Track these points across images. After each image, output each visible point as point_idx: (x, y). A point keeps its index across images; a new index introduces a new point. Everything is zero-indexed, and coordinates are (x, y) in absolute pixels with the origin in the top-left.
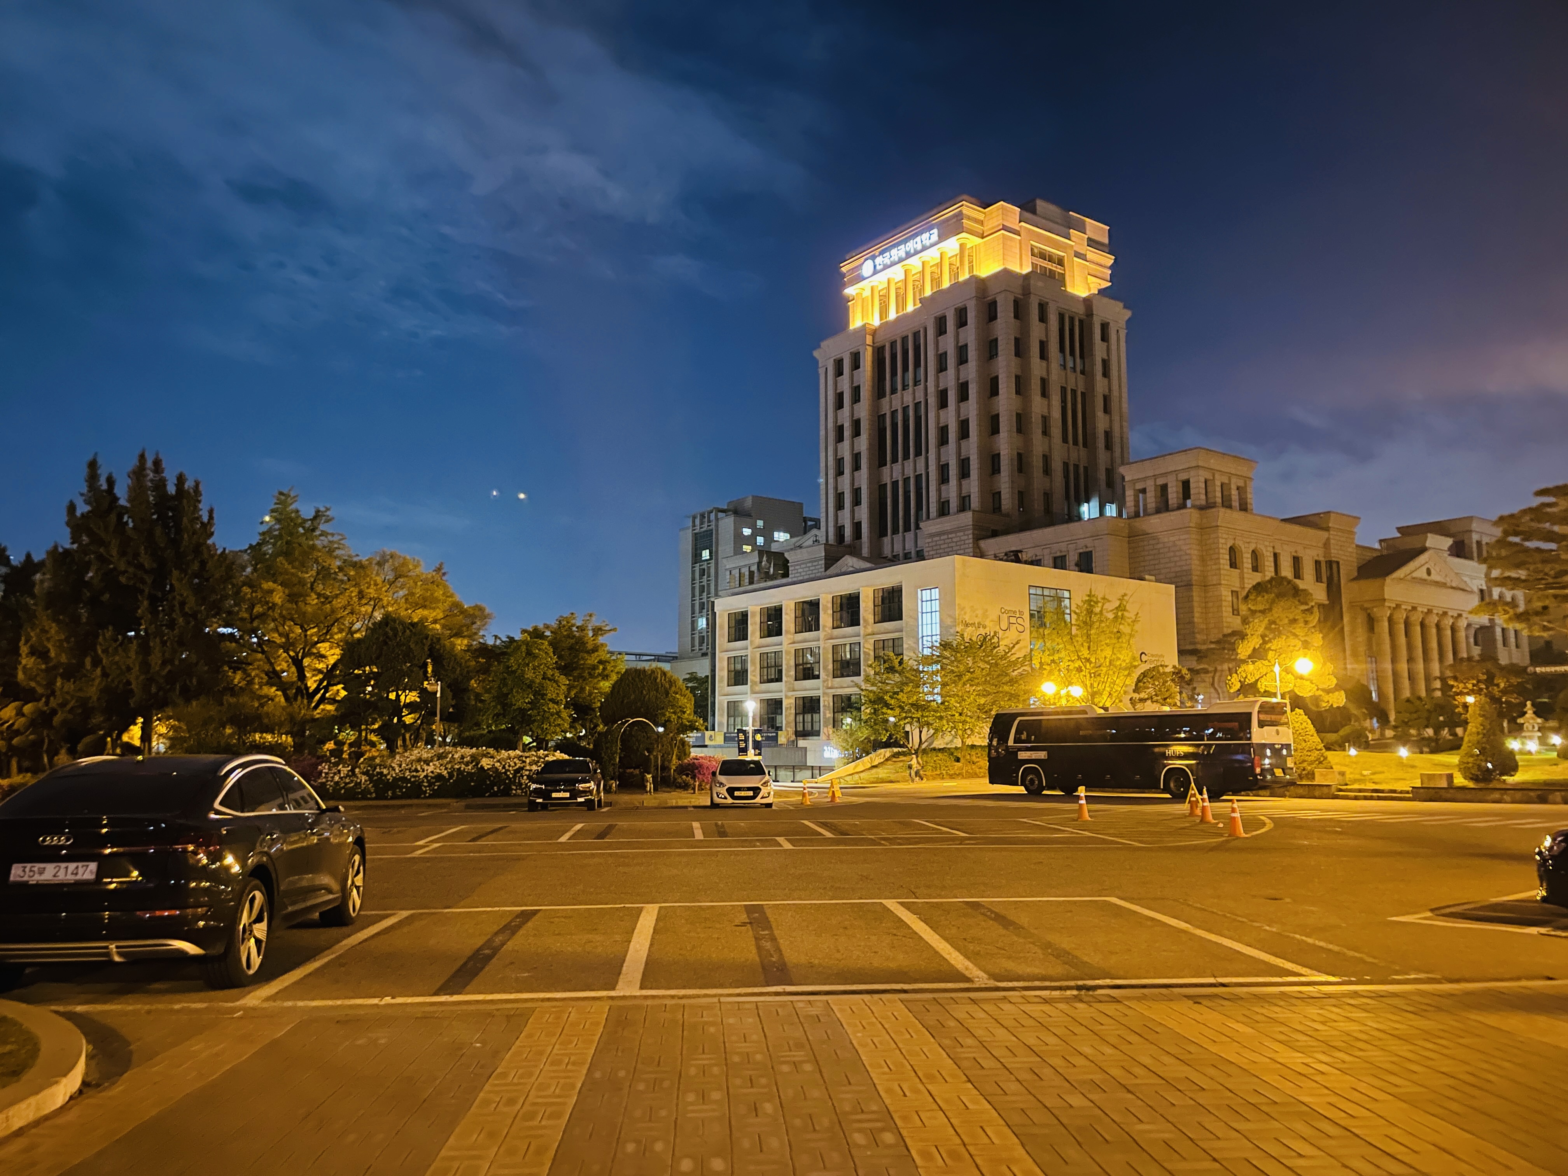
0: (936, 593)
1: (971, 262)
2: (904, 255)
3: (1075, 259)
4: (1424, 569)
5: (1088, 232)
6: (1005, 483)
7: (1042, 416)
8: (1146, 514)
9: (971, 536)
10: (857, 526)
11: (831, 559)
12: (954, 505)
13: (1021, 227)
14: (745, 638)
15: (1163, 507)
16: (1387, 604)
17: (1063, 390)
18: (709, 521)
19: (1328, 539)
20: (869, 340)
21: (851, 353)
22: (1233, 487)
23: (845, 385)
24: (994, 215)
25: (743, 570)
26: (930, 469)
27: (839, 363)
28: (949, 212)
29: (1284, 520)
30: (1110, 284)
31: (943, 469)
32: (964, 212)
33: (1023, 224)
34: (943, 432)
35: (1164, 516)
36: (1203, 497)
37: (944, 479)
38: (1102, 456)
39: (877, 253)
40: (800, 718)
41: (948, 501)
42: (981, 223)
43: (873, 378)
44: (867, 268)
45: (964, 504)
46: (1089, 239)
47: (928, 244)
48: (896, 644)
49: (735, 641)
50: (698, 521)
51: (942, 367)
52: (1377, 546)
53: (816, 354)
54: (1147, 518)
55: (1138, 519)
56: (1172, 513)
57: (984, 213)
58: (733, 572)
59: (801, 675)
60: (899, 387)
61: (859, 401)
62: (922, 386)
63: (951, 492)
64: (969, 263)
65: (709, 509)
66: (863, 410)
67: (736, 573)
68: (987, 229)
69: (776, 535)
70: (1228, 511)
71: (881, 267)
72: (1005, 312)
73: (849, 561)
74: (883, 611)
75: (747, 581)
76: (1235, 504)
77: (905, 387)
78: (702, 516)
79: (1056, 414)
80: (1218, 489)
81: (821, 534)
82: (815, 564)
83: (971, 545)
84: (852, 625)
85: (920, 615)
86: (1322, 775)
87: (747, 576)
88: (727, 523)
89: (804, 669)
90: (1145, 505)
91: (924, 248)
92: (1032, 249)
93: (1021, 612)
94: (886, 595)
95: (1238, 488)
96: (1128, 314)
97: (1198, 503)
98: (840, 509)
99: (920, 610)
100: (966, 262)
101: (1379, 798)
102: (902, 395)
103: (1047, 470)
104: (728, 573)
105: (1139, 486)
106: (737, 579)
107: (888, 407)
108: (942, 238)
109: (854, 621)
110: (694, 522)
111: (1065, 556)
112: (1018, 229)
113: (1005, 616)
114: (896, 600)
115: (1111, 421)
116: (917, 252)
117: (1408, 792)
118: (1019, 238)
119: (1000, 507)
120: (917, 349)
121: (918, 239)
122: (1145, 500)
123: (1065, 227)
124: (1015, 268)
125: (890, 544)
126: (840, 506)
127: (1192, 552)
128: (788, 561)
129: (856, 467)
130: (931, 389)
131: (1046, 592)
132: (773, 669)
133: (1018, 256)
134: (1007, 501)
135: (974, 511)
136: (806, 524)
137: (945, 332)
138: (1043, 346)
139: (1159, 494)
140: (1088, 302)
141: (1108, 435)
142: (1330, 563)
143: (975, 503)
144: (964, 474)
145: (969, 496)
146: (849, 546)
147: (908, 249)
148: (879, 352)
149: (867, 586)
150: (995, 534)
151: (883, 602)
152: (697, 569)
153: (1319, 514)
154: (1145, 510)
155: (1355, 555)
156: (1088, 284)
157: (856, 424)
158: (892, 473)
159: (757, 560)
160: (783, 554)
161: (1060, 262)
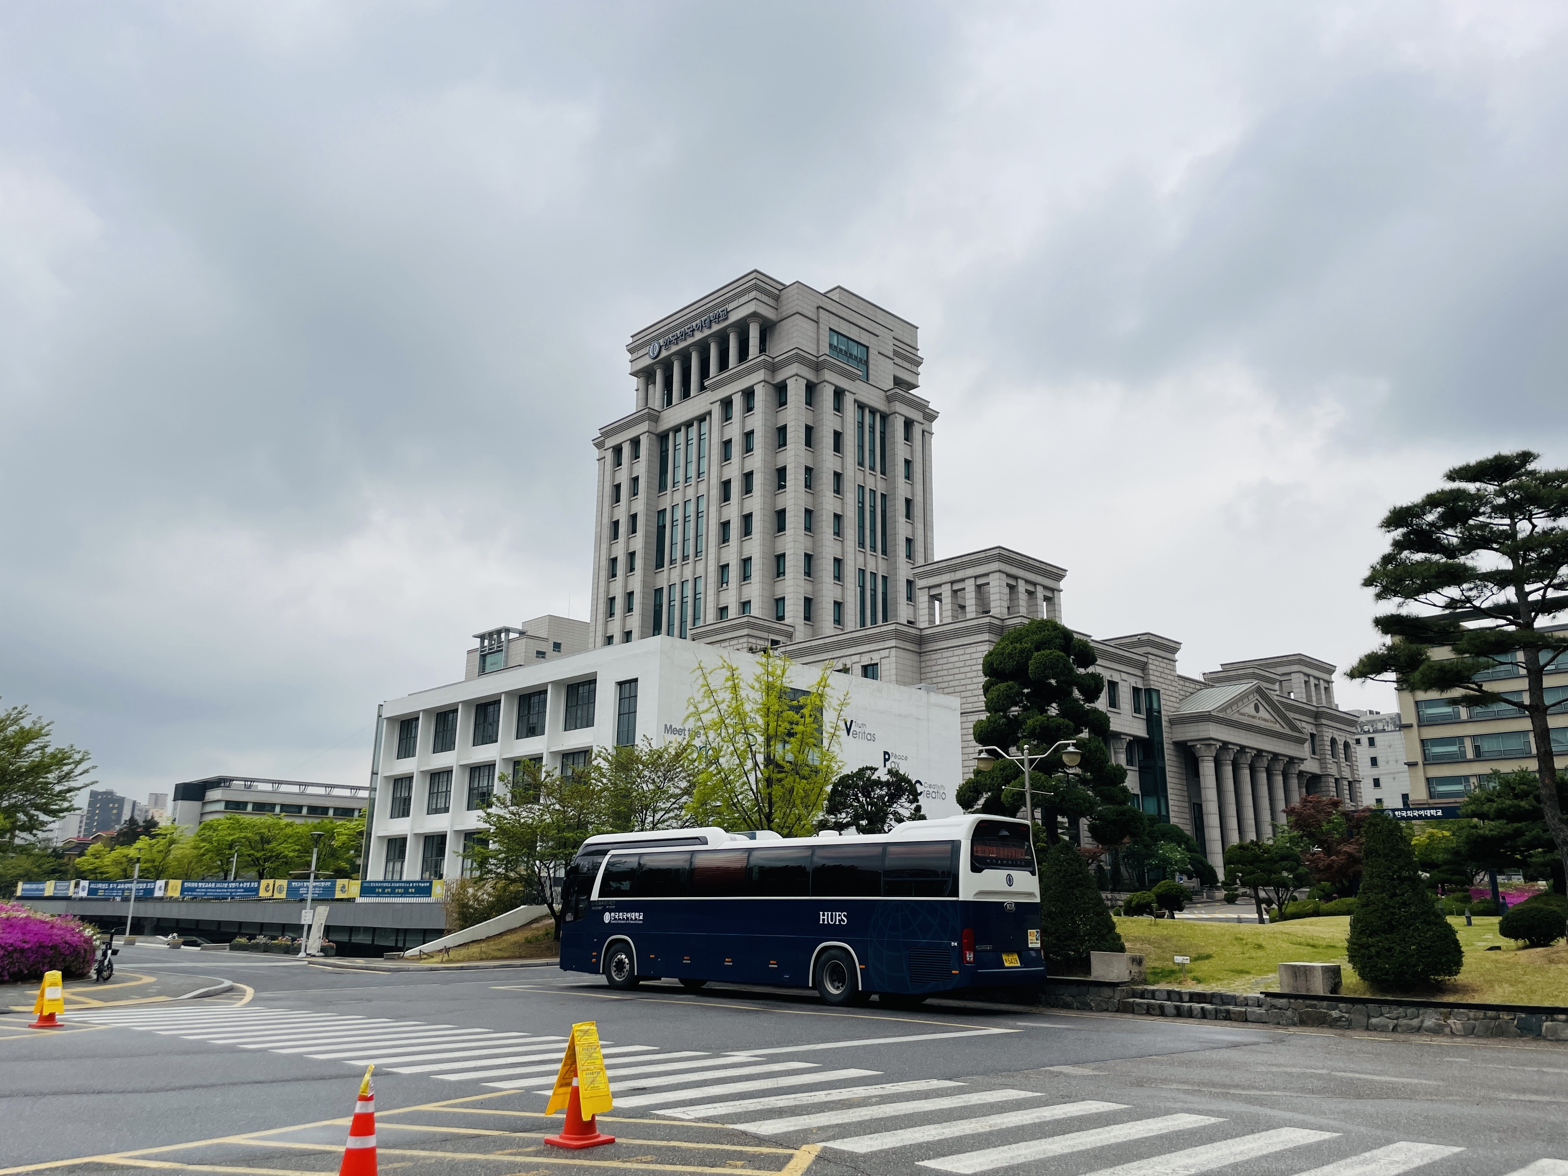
3: (879, 355)
4: (1252, 704)
5: (895, 329)
6: (791, 585)
7: (835, 515)
8: (941, 623)
12: (733, 611)
14: (415, 753)
15: (960, 616)
16: (1212, 742)
17: (861, 488)
18: (499, 642)
21: (631, 441)
22: (1040, 597)
23: (623, 477)
26: (709, 570)
27: (619, 454)
31: (723, 570)
34: (725, 529)
35: (960, 624)
36: (1005, 604)
37: (723, 581)
38: (903, 565)
41: (727, 606)
42: (776, 303)
43: (654, 468)
44: (655, 349)
45: (744, 612)
46: (896, 338)
49: (405, 757)
51: (726, 456)
54: (942, 627)
55: (931, 629)
56: (969, 622)
59: (474, 803)
60: (681, 479)
61: (637, 494)
62: (705, 477)
63: (731, 596)
66: (642, 505)
68: (781, 310)
72: (795, 397)
77: (687, 479)
78: (492, 635)
79: (852, 515)
80: (1022, 597)
88: (519, 645)
89: (479, 795)
95: (1045, 599)
97: (998, 611)
102: (684, 489)
103: (839, 576)
105: (934, 592)
107: (668, 502)
110: (481, 640)
115: (913, 527)
118: (816, 322)
119: (783, 616)
120: (702, 437)
122: (941, 607)
123: (869, 320)
124: (810, 351)
126: (610, 612)
129: (631, 569)
130: (714, 481)
133: (815, 342)
134: (793, 608)
135: (751, 617)
137: (731, 421)
138: (838, 436)
139: (956, 601)
141: (909, 542)
142: (1149, 691)
144: (745, 575)
145: (750, 601)
148: (662, 441)
154: (941, 619)
155: (1176, 685)
157: (633, 520)
158: (670, 575)
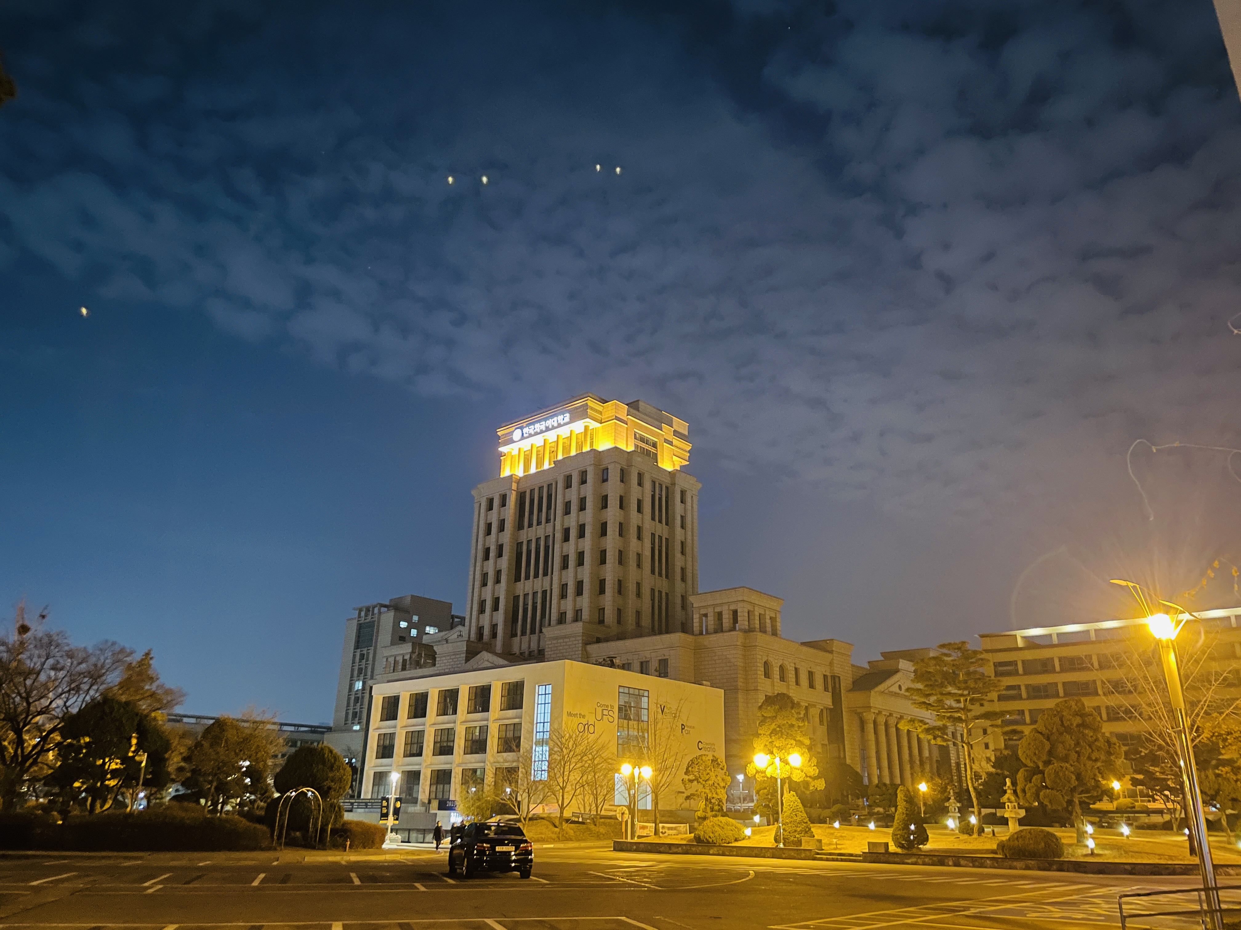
0: (549, 689)
1: (592, 439)
2: (544, 429)
3: (665, 444)
4: (897, 685)
5: (674, 426)
6: (608, 600)
7: (637, 554)
8: (707, 633)
9: (581, 641)
10: (494, 627)
11: (471, 653)
12: (570, 615)
13: (628, 418)
14: (395, 718)
15: (719, 629)
16: (872, 710)
17: (653, 535)
18: (373, 614)
19: (833, 659)
20: (514, 486)
21: (500, 495)
22: (768, 617)
23: (494, 518)
24: (610, 408)
25: (397, 658)
26: (554, 586)
27: (491, 502)
28: (579, 403)
29: (803, 644)
30: (688, 463)
31: (564, 588)
32: (589, 404)
33: (629, 417)
34: (565, 560)
35: (720, 635)
36: (747, 623)
37: (563, 595)
38: (679, 586)
39: (524, 425)
40: (434, 788)
41: (566, 613)
42: (601, 413)
43: (515, 514)
44: (517, 434)
45: (577, 616)
46: (675, 431)
47: (562, 423)
48: (517, 727)
49: (387, 720)
50: (363, 614)
51: (567, 512)
52: (867, 666)
53: (473, 492)
54: (708, 636)
55: (701, 637)
56: (725, 634)
57: (603, 407)
58: (389, 659)
59: (438, 750)
60: (535, 522)
61: (503, 531)
62: (552, 523)
63: (568, 606)
64: (591, 440)
65: (375, 603)
66: (506, 538)
67: (391, 660)
68: (604, 417)
69: (428, 629)
70: (764, 635)
71: (527, 435)
72: (614, 475)
73: (485, 656)
74: (509, 700)
75: (400, 667)
76: (769, 629)
77: (539, 523)
78: (368, 610)
79: (647, 553)
80: (757, 618)
81: (464, 630)
82: (458, 656)
83: (580, 649)
84: (483, 711)
85: (536, 705)
86: (806, 842)
87: (400, 664)
88: (388, 618)
89: (441, 747)
90: (707, 626)
91: (560, 426)
92: (635, 435)
93: (612, 706)
94: (512, 687)
95: (771, 618)
96: (700, 486)
97: (743, 627)
98: (481, 613)
99: (536, 702)
100: (589, 439)
101: (842, 860)
102: (536, 529)
103: (639, 595)
104: (385, 660)
105: (703, 611)
106: (392, 665)
107: (525, 537)
108: (572, 421)
109: (486, 708)
110: (360, 614)
111: (649, 661)
112: (626, 420)
113: (601, 709)
114: (519, 692)
115: (686, 560)
116: (554, 428)
117: (860, 856)
118: (626, 426)
119: (604, 620)
120: (549, 496)
121: (555, 419)
122: (707, 622)
123: (658, 421)
124: (622, 446)
125: (520, 644)
126: (482, 611)
127: (739, 664)
128: (436, 653)
129: (498, 581)
130: (558, 527)
131: (631, 691)
132: (415, 746)
133: (625, 438)
134: (610, 616)
135: (584, 622)
136: (453, 620)
137: (571, 487)
138: (640, 503)
139: (716, 619)
140: (672, 474)
141: (683, 570)
142: (834, 677)
143: (585, 615)
144: (579, 592)
145: (581, 610)
146: (486, 644)
147: (547, 425)
148: (521, 497)
149: (497, 680)
150: (598, 641)
151: (508, 694)
152: (358, 654)
153: (826, 640)
154: (707, 630)
155: (851, 672)
156: (673, 462)
157: (500, 548)
158: (525, 587)
159: (410, 650)
160: (432, 646)
161: (654, 445)
